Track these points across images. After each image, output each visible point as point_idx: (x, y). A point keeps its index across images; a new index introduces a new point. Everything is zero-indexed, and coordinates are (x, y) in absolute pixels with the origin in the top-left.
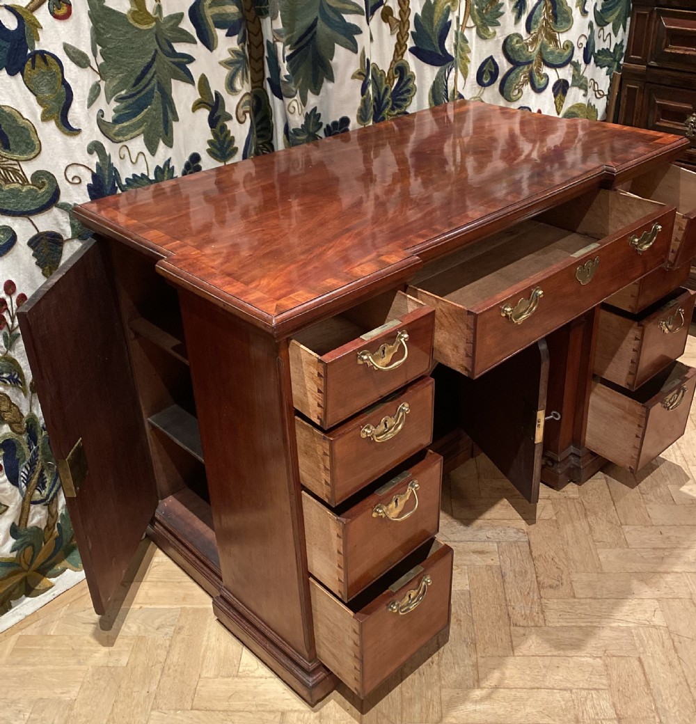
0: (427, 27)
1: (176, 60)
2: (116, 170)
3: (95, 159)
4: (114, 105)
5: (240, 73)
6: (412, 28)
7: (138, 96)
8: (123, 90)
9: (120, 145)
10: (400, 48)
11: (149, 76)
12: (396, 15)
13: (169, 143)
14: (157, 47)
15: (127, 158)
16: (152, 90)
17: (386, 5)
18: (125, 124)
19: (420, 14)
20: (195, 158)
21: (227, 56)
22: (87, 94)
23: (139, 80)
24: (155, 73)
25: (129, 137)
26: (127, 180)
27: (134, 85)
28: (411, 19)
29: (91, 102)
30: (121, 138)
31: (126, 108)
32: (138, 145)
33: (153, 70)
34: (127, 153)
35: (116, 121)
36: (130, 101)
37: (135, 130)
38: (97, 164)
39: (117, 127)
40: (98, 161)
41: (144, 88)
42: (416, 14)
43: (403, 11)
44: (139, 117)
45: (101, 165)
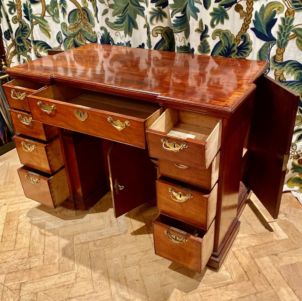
0: (260, 19)
1: (140, 8)
2: (112, 38)
3: (103, 32)
4: (116, 18)
5: (155, 18)
6: (253, 18)
7: (123, 17)
8: (120, 14)
9: (117, 31)
10: (245, 26)
11: (125, 11)
12: (245, 9)
13: (131, 36)
14: (129, 2)
15: (119, 36)
16: (126, 16)
17: (239, 3)
18: (119, 25)
19: (258, 12)
20: (143, 44)
21: (151, 10)
22: (102, 11)
23: (124, 11)
24: (127, 10)
25: (120, 29)
26: (118, 43)
27: (123, 13)
28: (253, 13)
29: (103, 14)
30: (116, 29)
31: (121, 20)
32: (122, 33)
33: (126, 9)
34: (119, 35)
35: (116, 23)
36: (122, 18)
37: (122, 28)
38: (103, 34)
39: (116, 25)
40: (104, 33)
41: (125, 14)
42: (256, 11)
43: (248, 8)
44: (123, 24)
45: (104, 34)
